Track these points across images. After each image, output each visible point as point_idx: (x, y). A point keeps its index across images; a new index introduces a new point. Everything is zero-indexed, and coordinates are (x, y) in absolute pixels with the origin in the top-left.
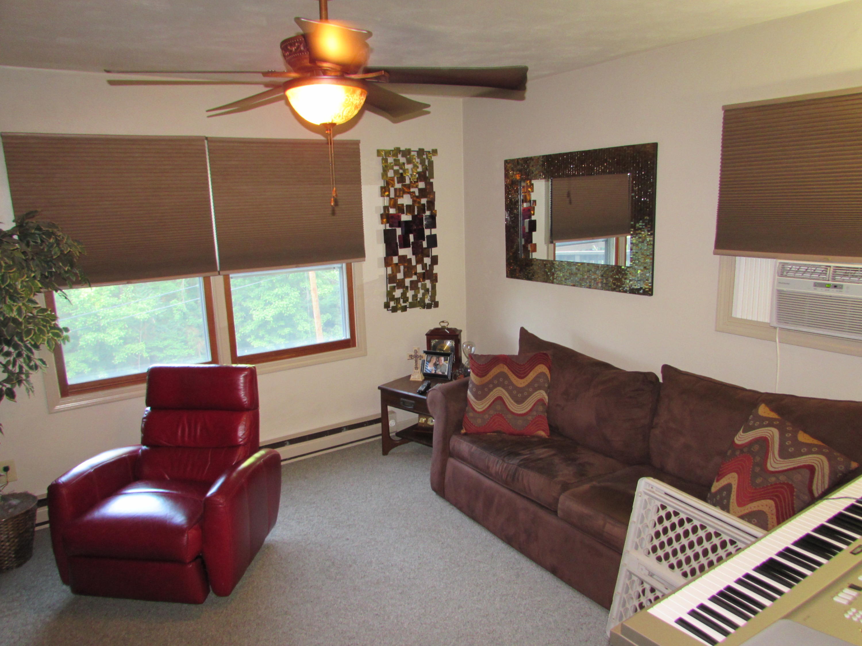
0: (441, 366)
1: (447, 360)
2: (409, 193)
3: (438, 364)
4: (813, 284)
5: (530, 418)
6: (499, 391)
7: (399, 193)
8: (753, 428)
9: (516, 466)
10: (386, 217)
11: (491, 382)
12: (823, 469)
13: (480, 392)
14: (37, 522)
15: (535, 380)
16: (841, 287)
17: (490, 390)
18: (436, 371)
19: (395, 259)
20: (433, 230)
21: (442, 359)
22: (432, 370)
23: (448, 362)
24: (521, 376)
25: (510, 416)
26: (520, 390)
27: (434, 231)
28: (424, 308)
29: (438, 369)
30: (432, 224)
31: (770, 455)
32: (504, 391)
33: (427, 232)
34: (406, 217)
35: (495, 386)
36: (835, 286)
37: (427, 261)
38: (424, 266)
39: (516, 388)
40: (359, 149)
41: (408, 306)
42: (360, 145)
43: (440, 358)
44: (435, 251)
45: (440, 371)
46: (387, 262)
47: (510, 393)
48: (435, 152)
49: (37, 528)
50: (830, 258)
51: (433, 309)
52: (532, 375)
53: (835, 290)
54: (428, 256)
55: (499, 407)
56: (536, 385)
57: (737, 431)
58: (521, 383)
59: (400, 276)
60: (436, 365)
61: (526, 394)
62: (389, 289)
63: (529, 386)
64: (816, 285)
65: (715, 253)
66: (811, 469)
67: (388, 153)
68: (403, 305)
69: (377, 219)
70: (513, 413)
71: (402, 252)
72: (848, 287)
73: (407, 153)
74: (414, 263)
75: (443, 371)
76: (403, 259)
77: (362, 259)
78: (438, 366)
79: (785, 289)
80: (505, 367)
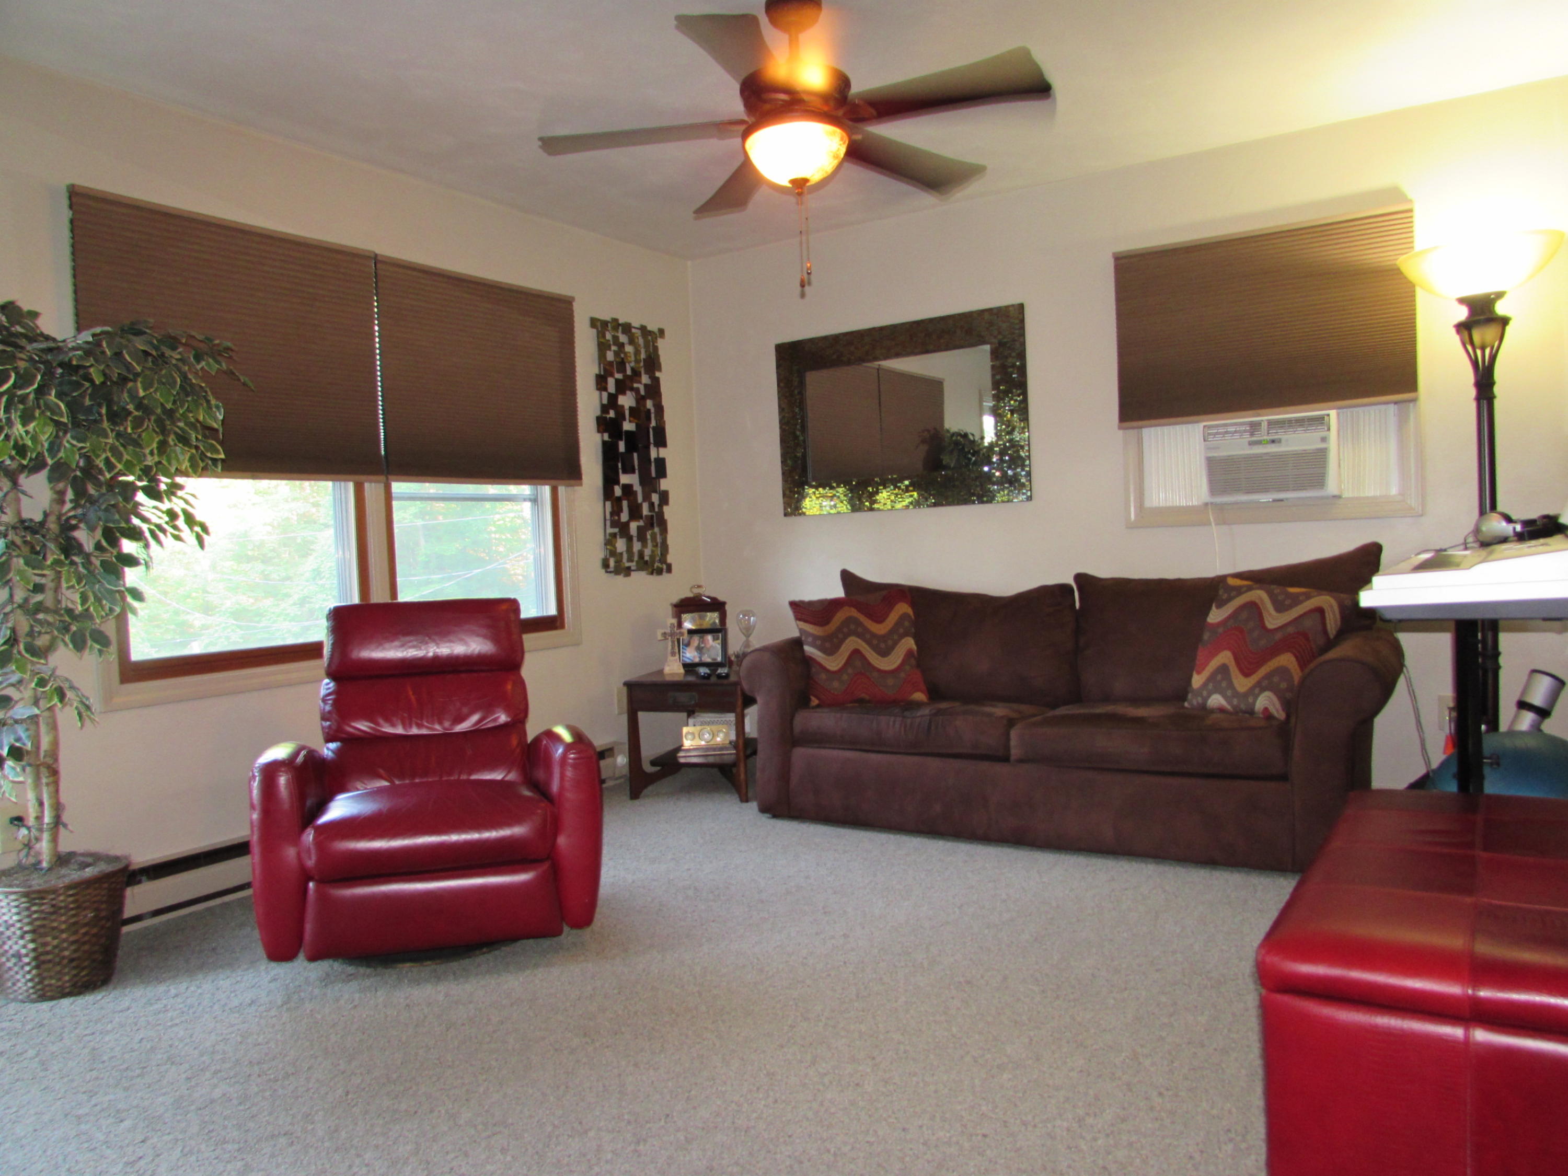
0: (708, 650)
1: (718, 639)
2: (632, 389)
3: (703, 648)
4: (1247, 444)
5: (903, 675)
6: (853, 643)
7: (622, 387)
8: (1230, 599)
9: (928, 717)
10: (603, 424)
11: (839, 629)
12: (1331, 606)
13: (828, 645)
14: (128, 913)
15: (899, 623)
16: (1279, 441)
17: (842, 642)
18: (700, 658)
19: (618, 491)
20: (662, 450)
21: (709, 637)
22: (694, 657)
23: (719, 641)
24: (880, 620)
25: (875, 674)
26: (883, 638)
27: (663, 452)
28: (652, 573)
29: (704, 654)
30: (661, 441)
31: (1265, 615)
32: (860, 641)
33: (653, 453)
34: (628, 426)
35: (846, 636)
36: (1273, 441)
37: (655, 498)
38: (652, 505)
39: (874, 635)
40: (572, 311)
41: (633, 568)
42: (575, 304)
43: (705, 638)
44: (664, 484)
45: (709, 657)
46: (608, 493)
47: (869, 643)
48: (661, 332)
49: (126, 929)
50: (1260, 411)
51: (665, 575)
52: (893, 617)
53: (1273, 445)
54: (655, 492)
55: (858, 663)
56: (901, 631)
57: (1210, 608)
58: (880, 629)
59: (624, 517)
60: (699, 649)
61: (890, 642)
62: (608, 537)
63: (892, 631)
64: (1251, 444)
65: (1120, 428)
66: (1320, 611)
67: (605, 324)
68: (627, 565)
69: (593, 425)
70: (879, 671)
71: (625, 479)
72: (1287, 440)
73: (627, 328)
74: (640, 499)
75: (713, 657)
76: (627, 489)
77: (578, 481)
78: (704, 651)
79: (1215, 455)
80: (853, 609)
